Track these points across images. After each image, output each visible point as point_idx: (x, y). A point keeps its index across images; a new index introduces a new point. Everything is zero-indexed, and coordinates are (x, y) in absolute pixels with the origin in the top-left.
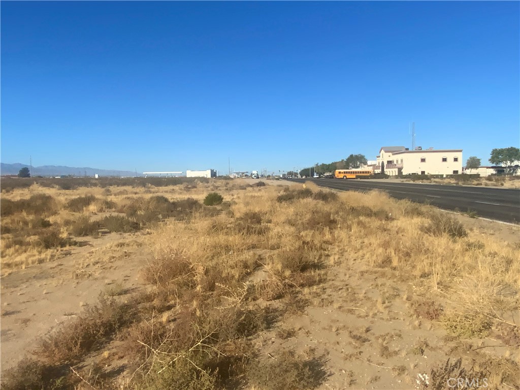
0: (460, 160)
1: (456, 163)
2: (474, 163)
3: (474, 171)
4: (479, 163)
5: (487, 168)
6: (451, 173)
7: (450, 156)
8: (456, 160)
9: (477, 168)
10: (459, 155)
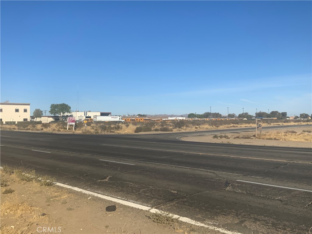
0: (29, 111)
1: (25, 113)
2: (38, 113)
3: (38, 119)
4: (42, 114)
5: (49, 117)
6: (22, 120)
7: (21, 108)
8: (25, 111)
9: (40, 117)
10: (28, 107)
